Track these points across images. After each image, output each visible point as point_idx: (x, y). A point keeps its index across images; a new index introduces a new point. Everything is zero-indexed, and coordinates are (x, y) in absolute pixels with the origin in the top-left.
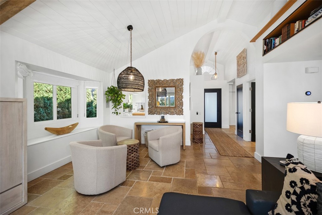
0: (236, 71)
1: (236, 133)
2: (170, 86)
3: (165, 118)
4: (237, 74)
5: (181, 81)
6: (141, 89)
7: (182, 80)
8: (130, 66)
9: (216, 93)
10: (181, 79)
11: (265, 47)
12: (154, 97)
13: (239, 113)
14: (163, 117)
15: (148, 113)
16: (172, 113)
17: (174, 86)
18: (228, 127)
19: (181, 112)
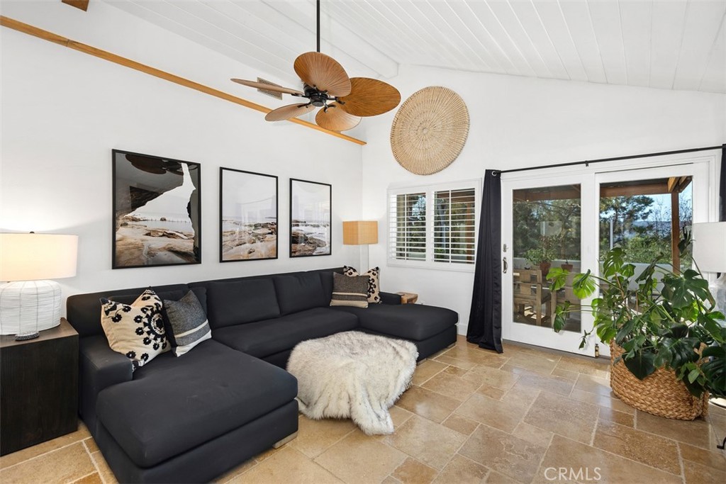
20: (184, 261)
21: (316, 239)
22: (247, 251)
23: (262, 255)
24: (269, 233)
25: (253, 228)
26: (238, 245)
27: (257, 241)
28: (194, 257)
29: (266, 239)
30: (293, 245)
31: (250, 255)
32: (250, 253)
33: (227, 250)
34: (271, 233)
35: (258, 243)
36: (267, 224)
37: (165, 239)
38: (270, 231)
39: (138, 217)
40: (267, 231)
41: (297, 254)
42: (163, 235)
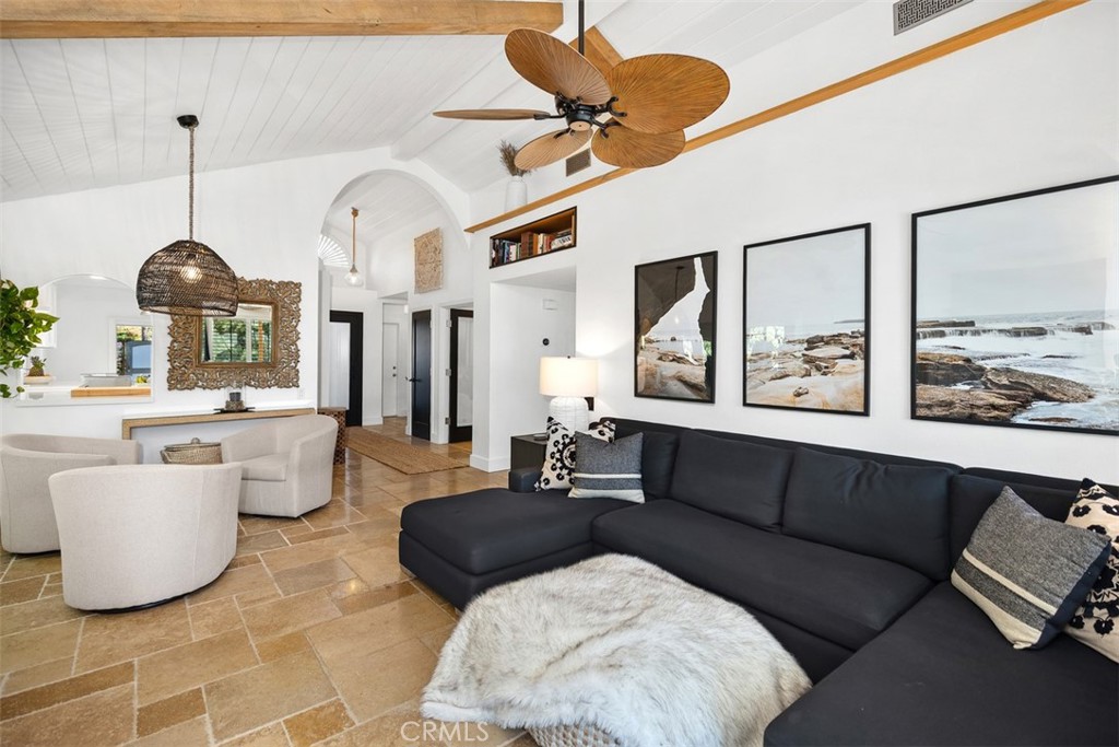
0: (414, 276)
1: (409, 431)
2: (257, 299)
3: (243, 398)
4: (414, 283)
5: (292, 289)
6: (223, 310)
7: (298, 285)
8: (188, 239)
9: (348, 324)
10: (293, 283)
11: (494, 252)
12: (193, 331)
13: (419, 381)
14: (236, 397)
15: (167, 385)
16: (263, 384)
17: (270, 300)
18: (381, 422)
19: (290, 381)
20: (694, 397)
21: (1028, 376)
22: (792, 391)
23: (825, 403)
24: (844, 357)
25: (805, 345)
26: (773, 379)
27: (813, 372)
28: (705, 392)
29: (837, 369)
30: (920, 387)
31: (798, 399)
32: (799, 395)
33: (755, 387)
34: (852, 356)
35: (816, 377)
36: (840, 335)
37: (674, 364)
38: (847, 352)
39: (652, 338)
40: (837, 350)
41: (937, 412)
42: (673, 360)
